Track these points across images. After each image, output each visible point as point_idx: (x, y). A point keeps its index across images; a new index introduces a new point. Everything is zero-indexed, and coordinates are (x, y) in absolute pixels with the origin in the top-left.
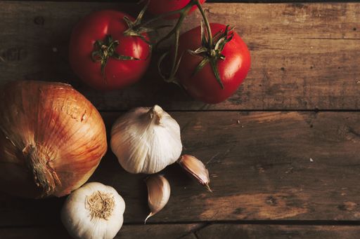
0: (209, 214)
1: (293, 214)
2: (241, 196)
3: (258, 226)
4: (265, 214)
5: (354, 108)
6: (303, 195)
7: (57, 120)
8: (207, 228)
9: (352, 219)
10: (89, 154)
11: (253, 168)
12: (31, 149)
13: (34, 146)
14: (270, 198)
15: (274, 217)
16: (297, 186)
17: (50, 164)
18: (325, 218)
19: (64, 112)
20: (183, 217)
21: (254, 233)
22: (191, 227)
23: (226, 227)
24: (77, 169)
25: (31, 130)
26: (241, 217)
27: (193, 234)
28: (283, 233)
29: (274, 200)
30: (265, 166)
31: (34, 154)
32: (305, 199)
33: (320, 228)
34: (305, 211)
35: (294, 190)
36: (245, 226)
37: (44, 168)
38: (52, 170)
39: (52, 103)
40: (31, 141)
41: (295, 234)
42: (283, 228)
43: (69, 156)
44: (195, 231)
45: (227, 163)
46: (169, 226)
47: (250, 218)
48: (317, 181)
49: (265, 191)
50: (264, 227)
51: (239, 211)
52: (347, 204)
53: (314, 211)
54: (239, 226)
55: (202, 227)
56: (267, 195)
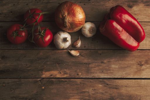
0: (44, 76)
1: (65, 76)
2: (52, 72)
3: (56, 79)
4: (58, 76)
5: (81, 49)
6: (68, 71)
7: (74, 11)
8: (43, 80)
9: (80, 77)
10: (79, 22)
11: (55, 64)
12: (66, 16)
13: (67, 15)
14: (59, 72)
15: (60, 77)
16: (66, 69)
17: (69, 21)
18: (73, 77)
19: (76, 10)
20: (37, 77)
21: (55, 81)
22: (39, 79)
23: (48, 79)
24: (75, 25)
25: (67, 11)
26: (52, 77)
27: (39, 81)
28: (63, 81)
29: (60, 73)
30: (58, 64)
31: (66, 17)
32: (68, 72)
33: (72, 80)
34: (68, 75)
35: (66, 70)
36: (53, 79)
37: (67, 21)
38: (69, 23)
39: (74, 7)
40: (66, 14)
41: (66, 81)
42: (63, 80)
43: (74, 21)
44: (40, 81)
45: (48, 63)
46: (33, 79)
47: (54, 77)
48: (71, 67)
49: (58, 70)
50: (58, 79)
51: (51, 75)
52: (79, 73)
53: (70, 75)
54: (51, 79)
55: (42, 79)
56: (59, 71)
